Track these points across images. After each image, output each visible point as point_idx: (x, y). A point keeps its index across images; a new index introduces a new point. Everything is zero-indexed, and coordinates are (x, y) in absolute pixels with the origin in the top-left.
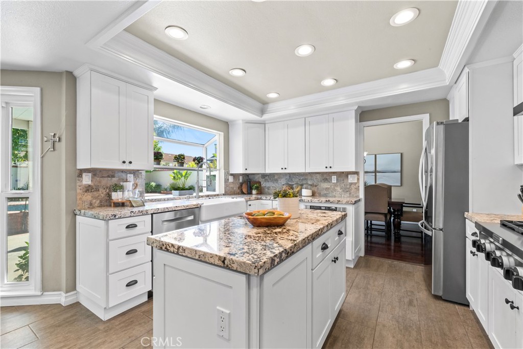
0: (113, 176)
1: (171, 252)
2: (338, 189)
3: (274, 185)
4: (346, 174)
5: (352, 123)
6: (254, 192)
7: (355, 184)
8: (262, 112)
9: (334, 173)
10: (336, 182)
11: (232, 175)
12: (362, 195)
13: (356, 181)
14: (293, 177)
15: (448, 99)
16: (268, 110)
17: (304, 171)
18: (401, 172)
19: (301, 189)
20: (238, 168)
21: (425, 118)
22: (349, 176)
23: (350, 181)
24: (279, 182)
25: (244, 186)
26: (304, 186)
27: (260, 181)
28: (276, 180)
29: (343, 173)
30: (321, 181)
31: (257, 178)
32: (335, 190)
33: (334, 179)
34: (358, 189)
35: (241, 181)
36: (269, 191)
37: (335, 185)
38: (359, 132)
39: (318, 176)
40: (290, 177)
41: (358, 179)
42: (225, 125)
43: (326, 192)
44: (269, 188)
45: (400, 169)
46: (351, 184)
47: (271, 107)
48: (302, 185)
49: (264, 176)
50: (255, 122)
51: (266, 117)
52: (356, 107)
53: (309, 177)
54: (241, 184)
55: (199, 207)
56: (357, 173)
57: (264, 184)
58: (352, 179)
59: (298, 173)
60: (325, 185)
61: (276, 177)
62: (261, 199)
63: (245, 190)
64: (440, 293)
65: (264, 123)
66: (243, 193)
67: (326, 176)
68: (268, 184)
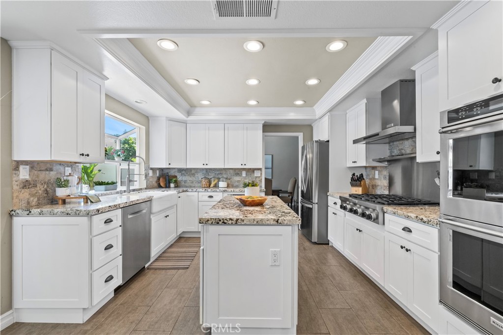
0: (51, 170)
1: (229, 224)
3: (190, 179)
4: (253, 170)
5: (260, 133)
6: (172, 185)
7: (259, 177)
8: (189, 113)
9: (244, 169)
10: (245, 176)
11: (151, 169)
12: (263, 185)
14: (210, 172)
15: (312, 125)
16: (195, 112)
17: (223, 167)
18: (272, 169)
19: (218, 181)
20: (160, 162)
21: (301, 136)
22: (255, 171)
23: (255, 175)
24: (196, 176)
25: (161, 179)
26: (221, 179)
27: (176, 175)
28: (194, 175)
29: (250, 169)
30: (234, 175)
31: (172, 173)
33: (244, 174)
34: (261, 181)
35: (158, 175)
36: (186, 184)
37: (245, 178)
39: (232, 171)
40: (206, 171)
41: (261, 174)
42: (146, 119)
43: (237, 184)
44: (185, 182)
45: (271, 166)
46: (256, 177)
47: (197, 110)
48: (219, 179)
49: (180, 170)
50: (176, 120)
51: (191, 118)
52: (263, 122)
53: (224, 172)
54: (159, 179)
55: (149, 200)
56: (260, 169)
57: (180, 178)
58: (257, 174)
59: (214, 169)
60: (237, 178)
61: (193, 172)
62: (187, 191)
63: (162, 184)
64: (316, 241)
65: (185, 123)
66: (160, 187)
67: (237, 172)
68: (184, 178)
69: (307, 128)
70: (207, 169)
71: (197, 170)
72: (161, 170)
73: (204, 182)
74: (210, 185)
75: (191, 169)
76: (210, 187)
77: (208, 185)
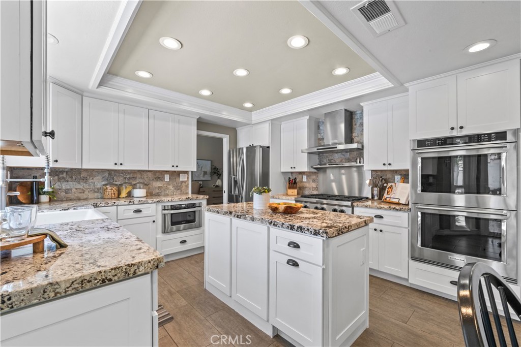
2: (171, 187)
3: (79, 186)
4: (178, 173)
6: (44, 199)
7: (186, 181)
10: (168, 180)
13: (186, 180)
14: (115, 175)
15: (237, 130)
19: (133, 189)
21: (226, 138)
22: (181, 174)
23: (181, 180)
24: (90, 181)
25: (20, 189)
26: (138, 186)
28: (85, 180)
29: (175, 172)
30: (153, 180)
32: (167, 188)
33: (167, 177)
34: (187, 186)
36: (70, 195)
37: (168, 183)
39: (150, 174)
40: (109, 174)
41: (188, 178)
43: (158, 191)
44: (67, 191)
46: (182, 182)
48: (134, 185)
52: (198, 117)
53: (139, 176)
56: (186, 172)
58: (183, 178)
59: (122, 170)
60: (158, 184)
63: (22, 198)
65: (80, 94)
67: (158, 175)
69: (232, 130)
71: (92, 172)
74: (119, 194)
76: (118, 197)
77: (117, 195)
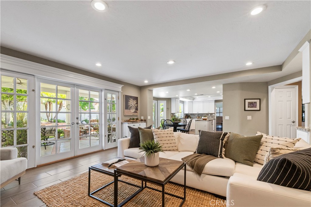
2: (210, 117)
3: (194, 116)
4: (212, 114)
5: (213, 103)
6: (189, 118)
8: (193, 100)
9: (209, 113)
11: (184, 114)
12: (215, 118)
20: (187, 112)
31: (189, 115)
33: (209, 115)
34: (215, 117)
36: (193, 118)
37: (210, 116)
38: (215, 105)
39: (205, 114)
41: (215, 115)
42: (183, 102)
47: (195, 99)
48: (202, 116)
49: (191, 114)
50: (190, 101)
51: (194, 101)
52: (214, 100)
53: (203, 114)
54: (186, 116)
56: (214, 113)
57: (191, 116)
58: (213, 115)
65: (193, 102)
66: (187, 118)
67: (207, 114)
68: (192, 116)
70: (199, 114)
71: (196, 114)
72: (186, 114)
73: (198, 117)
75: (194, 114)
